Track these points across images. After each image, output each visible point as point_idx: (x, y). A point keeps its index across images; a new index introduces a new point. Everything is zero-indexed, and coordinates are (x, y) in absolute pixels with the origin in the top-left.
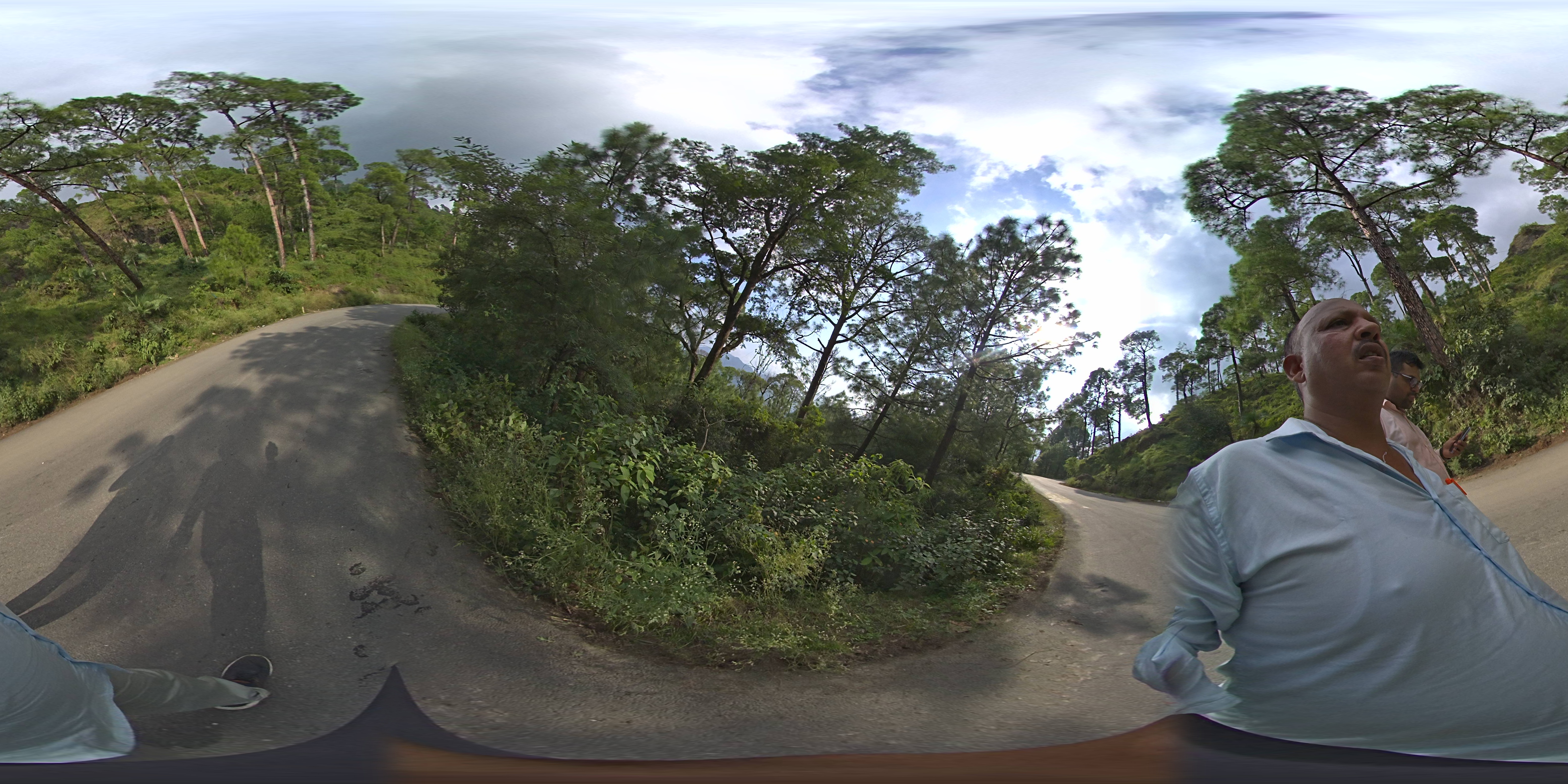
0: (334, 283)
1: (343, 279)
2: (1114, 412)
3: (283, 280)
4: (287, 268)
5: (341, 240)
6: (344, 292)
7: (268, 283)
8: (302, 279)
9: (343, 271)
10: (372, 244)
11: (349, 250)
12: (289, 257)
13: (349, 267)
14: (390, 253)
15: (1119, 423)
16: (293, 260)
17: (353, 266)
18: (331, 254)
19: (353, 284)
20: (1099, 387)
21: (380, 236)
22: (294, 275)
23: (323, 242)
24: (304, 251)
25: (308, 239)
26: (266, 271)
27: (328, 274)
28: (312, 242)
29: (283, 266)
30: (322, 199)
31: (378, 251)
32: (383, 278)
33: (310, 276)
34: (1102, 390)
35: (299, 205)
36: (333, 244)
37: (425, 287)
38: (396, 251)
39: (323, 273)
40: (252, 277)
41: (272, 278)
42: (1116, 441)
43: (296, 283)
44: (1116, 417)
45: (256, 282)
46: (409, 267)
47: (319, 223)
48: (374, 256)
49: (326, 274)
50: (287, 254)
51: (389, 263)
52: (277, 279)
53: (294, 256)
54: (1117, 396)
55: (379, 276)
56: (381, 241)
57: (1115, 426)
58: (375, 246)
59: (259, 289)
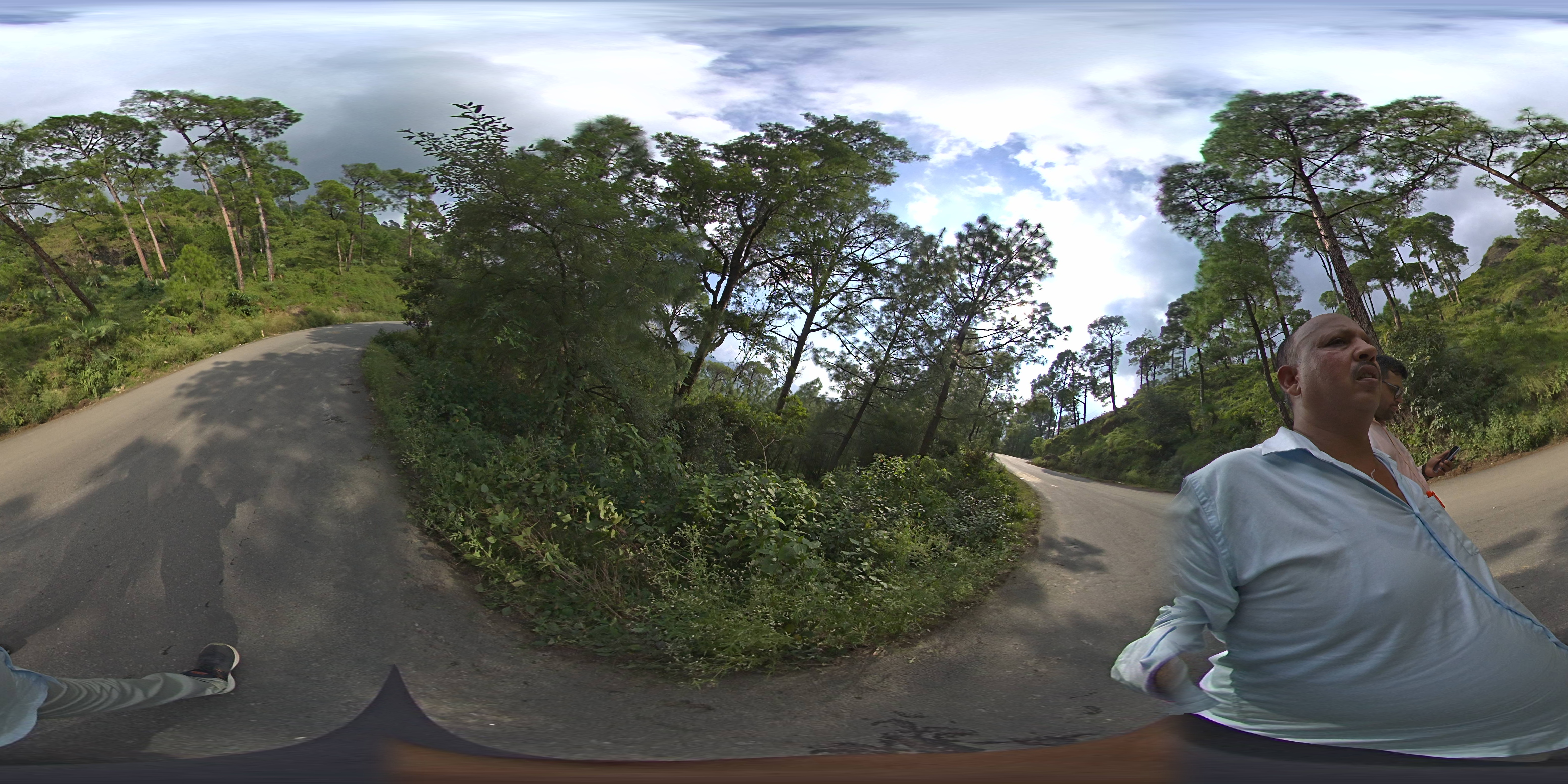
0: (293, 304)
1: (303, 299)
2: (1080, 393)
3: (242, 302)
4: (247, 289)
5: (298, 259)
6: (304, 313)
7: (227, 306)
8: (261, 301)
9: (302, 291)
10: (330, 262)
11: (307, 269)
12: (248, 278)
13: (308, 287)
14: (347, 270)
15: (1085, 404)
16: (252, 281)
17: (312, 285)
18: (290, 274)
19: (314, 304)
20: (1066, 369)
21: (337, 254)
22: (254, 297)
23: (282, 262)
24: (262, 272)
25: (266, 259)
26: (225, 293)
27: (287, 295)
28: (270, 263)
29: (242, 288)
30: (278, 219)
31: (336, 269)
32: (343, 297)
33: (270, 297)
34: (1069, 372)
35: (257, 226)
36: (291, 264)
37: (384, 303)
38: (352, 269)
39: (282, 293)
40: (211, 300)
41: (230, 300)
42: (1081, 422)
43: (255, 305)
44: (1082, 399)
45: (214, 305)
46: (367, 284)
47: (276, 243)
48: (332, 274)
49: (285, 295)
50: (245, 276)
51: (347, 281)
52: (236, 302)
53: (253, 277)
54: (1083, 377)
55: (338, 294)
56: (338, 259)
57: (1080, 408)
58: (332, 265)
59: (218, 312)
